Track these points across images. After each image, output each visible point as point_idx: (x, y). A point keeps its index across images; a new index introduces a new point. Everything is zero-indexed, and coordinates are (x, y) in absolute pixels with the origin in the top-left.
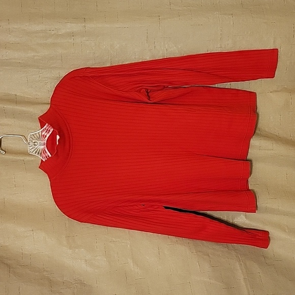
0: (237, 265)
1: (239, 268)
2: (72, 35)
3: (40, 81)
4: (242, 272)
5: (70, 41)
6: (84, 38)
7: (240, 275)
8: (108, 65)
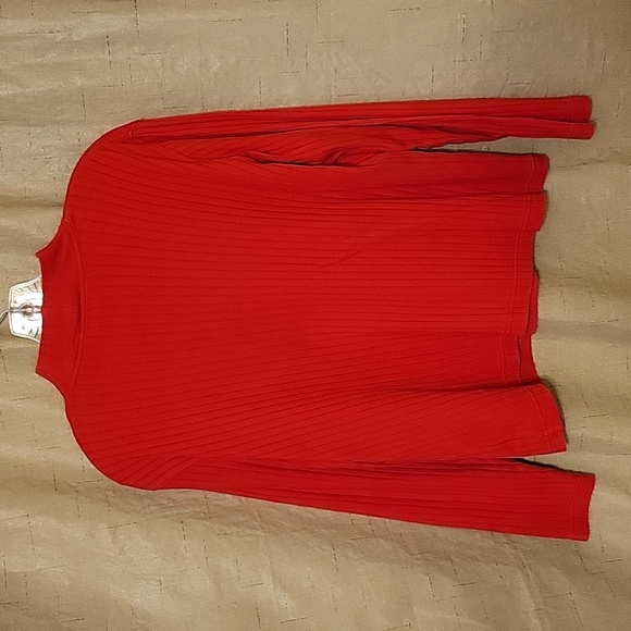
0: (519, 576)
1: (523, 585)
2: (106, 41)
3: (31, 155)
4: (532, 593)
5: (101, 56)
6: (136, 49)
7: (527, 601)
8: (197, 110)
